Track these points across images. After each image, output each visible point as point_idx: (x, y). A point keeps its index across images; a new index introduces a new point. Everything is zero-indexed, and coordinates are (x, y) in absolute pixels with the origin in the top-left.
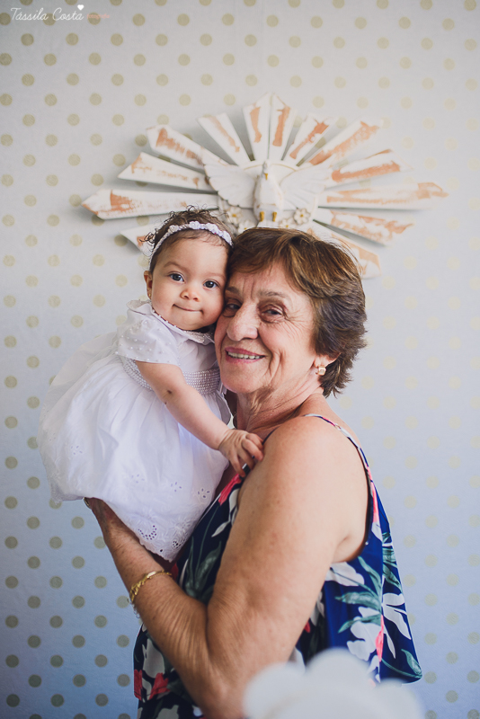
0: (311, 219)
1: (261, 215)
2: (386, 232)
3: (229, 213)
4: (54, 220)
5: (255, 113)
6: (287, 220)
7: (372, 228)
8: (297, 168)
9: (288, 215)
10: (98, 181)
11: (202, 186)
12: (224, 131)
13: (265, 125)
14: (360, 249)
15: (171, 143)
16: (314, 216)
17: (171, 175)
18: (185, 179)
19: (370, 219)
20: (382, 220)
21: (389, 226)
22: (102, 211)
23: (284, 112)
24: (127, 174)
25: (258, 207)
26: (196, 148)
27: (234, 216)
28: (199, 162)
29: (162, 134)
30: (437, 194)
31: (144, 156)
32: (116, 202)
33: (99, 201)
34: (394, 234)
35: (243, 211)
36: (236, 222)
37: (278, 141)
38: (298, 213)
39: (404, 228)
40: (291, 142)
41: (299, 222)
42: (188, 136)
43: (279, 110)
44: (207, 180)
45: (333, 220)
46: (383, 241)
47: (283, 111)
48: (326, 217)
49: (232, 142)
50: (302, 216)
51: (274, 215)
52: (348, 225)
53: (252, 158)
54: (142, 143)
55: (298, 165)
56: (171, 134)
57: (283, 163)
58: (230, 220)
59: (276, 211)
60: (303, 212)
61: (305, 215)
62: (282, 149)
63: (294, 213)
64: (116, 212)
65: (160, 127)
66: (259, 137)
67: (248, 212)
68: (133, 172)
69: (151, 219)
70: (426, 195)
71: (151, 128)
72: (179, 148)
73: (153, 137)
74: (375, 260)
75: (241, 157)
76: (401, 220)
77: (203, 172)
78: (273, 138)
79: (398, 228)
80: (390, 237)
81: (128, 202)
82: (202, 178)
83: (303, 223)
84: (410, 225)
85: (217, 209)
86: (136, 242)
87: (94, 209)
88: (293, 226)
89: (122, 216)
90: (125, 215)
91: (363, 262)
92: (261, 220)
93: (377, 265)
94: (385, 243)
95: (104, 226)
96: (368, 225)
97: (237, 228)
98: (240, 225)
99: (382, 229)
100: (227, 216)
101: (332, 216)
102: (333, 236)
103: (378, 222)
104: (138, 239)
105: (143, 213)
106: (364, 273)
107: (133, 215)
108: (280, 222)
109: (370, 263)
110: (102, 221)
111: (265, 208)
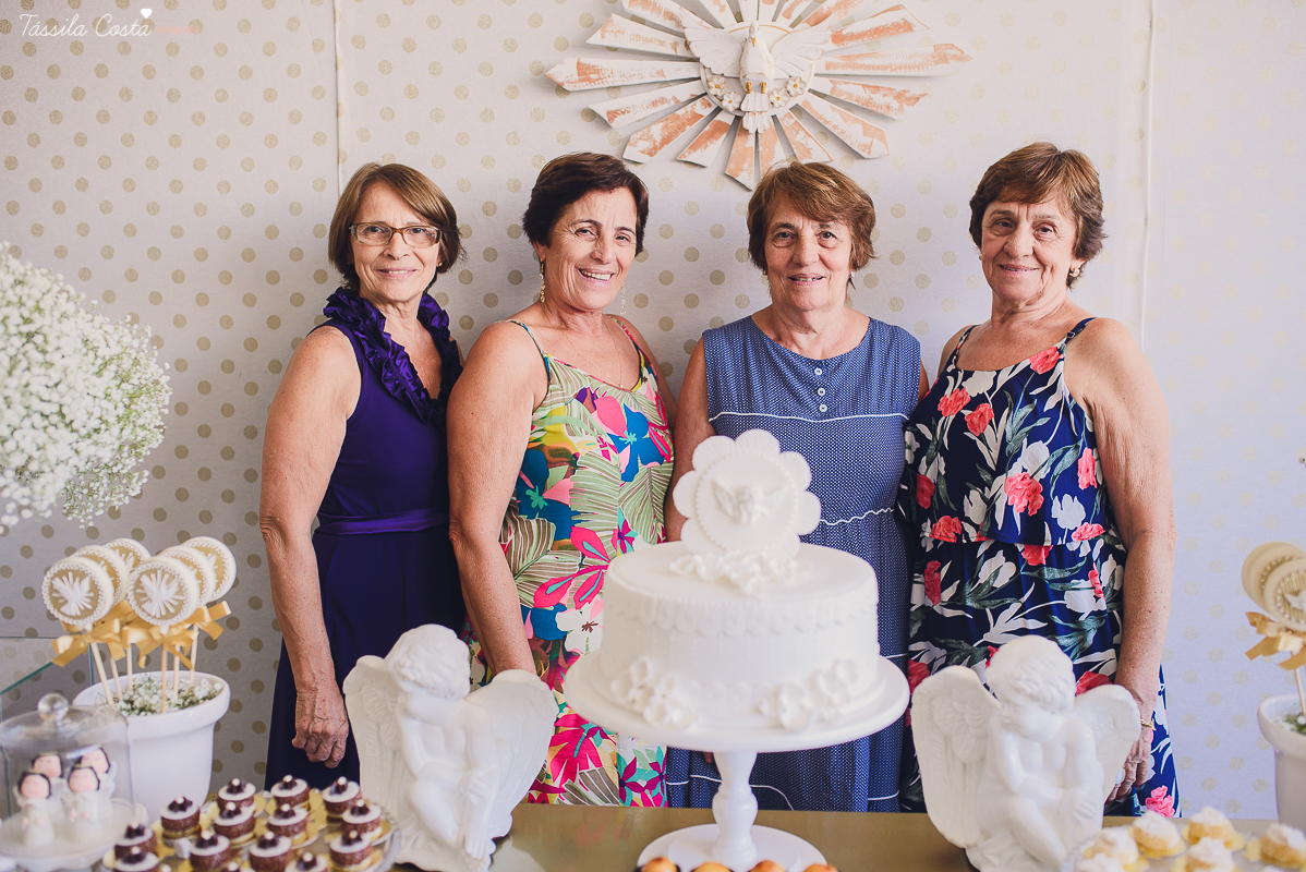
0: (807, 89)
1: (747, 86)
2: (895, 104)
3: (710, 84)
4: (512, 91)
6: (778, 91)
7: (878, 98)
8: (790, 29)
9: (778, 85)
10: (563, 46)
11: (681, 52)
14: (864, 124)
16: (809, 86)
17: (645, 39)
18: (661, 43)
19: (877, 89)
20: (891, 89)
21: (899, 96)
22: (568, 82)
24: (596, 38)
25: (744, 77)
26: (675, 8)
27: (717, 87)
28: (678, 24)
30: (956, 58)
31: (615, 18)
32: (583, 70)
33: (565, 70)
34: (905, 105)
35: (727, 81)
36: (719, 94)
38: (792, 83)
39: (918, 99)
41: (792, 93)
44: (687, 45)
45: (833, 90)
46: (891, 114)
48: (824, 86)
50: (795, 86)
51: (762, 87)
52: (850, 96)
53: (739, 18)
55: (792, 26)
57: (774, 23)
58: (713, 91)
59: (765, 81)
60: (797, 82)
61: (799, 85)
63: (788, 83)
64: (584, 83)
67: (733, 83)
68: (603, 37)
69: (623, 90)
70: (943, 59)
72: (654, 7)
74: (882, 138)
75: (726, 18)
76: (914, 89)
77: (682, 36)
79: (909, 99)
80: (901, 109)
81: (596, 70)
82: (681, 42)
83: (797, 95)
84: (926, 94)
85: (700, 78)
86: (607, 119)
87: (559, 80)
88: (786, 98)
89: (590, 87)
90: (593, 86)
91: (868, 140)
92: (748, 92)
93: (885, 143)
94: (895, 117)
95: (569, 98)
96: (872, 96)
97: (721, 101)
98: (725, 97)
99: (890, 100)
100: (709, 87)
101: (832, 86)
102: (833, 109)
103: (886, 92)
104: (608, 113)
105: (615, 84)
106: (869, 153)
107: (602, 86)
108: (770, 94)
109: (876, 141)
110: (567, 92)
111: (753, 79)
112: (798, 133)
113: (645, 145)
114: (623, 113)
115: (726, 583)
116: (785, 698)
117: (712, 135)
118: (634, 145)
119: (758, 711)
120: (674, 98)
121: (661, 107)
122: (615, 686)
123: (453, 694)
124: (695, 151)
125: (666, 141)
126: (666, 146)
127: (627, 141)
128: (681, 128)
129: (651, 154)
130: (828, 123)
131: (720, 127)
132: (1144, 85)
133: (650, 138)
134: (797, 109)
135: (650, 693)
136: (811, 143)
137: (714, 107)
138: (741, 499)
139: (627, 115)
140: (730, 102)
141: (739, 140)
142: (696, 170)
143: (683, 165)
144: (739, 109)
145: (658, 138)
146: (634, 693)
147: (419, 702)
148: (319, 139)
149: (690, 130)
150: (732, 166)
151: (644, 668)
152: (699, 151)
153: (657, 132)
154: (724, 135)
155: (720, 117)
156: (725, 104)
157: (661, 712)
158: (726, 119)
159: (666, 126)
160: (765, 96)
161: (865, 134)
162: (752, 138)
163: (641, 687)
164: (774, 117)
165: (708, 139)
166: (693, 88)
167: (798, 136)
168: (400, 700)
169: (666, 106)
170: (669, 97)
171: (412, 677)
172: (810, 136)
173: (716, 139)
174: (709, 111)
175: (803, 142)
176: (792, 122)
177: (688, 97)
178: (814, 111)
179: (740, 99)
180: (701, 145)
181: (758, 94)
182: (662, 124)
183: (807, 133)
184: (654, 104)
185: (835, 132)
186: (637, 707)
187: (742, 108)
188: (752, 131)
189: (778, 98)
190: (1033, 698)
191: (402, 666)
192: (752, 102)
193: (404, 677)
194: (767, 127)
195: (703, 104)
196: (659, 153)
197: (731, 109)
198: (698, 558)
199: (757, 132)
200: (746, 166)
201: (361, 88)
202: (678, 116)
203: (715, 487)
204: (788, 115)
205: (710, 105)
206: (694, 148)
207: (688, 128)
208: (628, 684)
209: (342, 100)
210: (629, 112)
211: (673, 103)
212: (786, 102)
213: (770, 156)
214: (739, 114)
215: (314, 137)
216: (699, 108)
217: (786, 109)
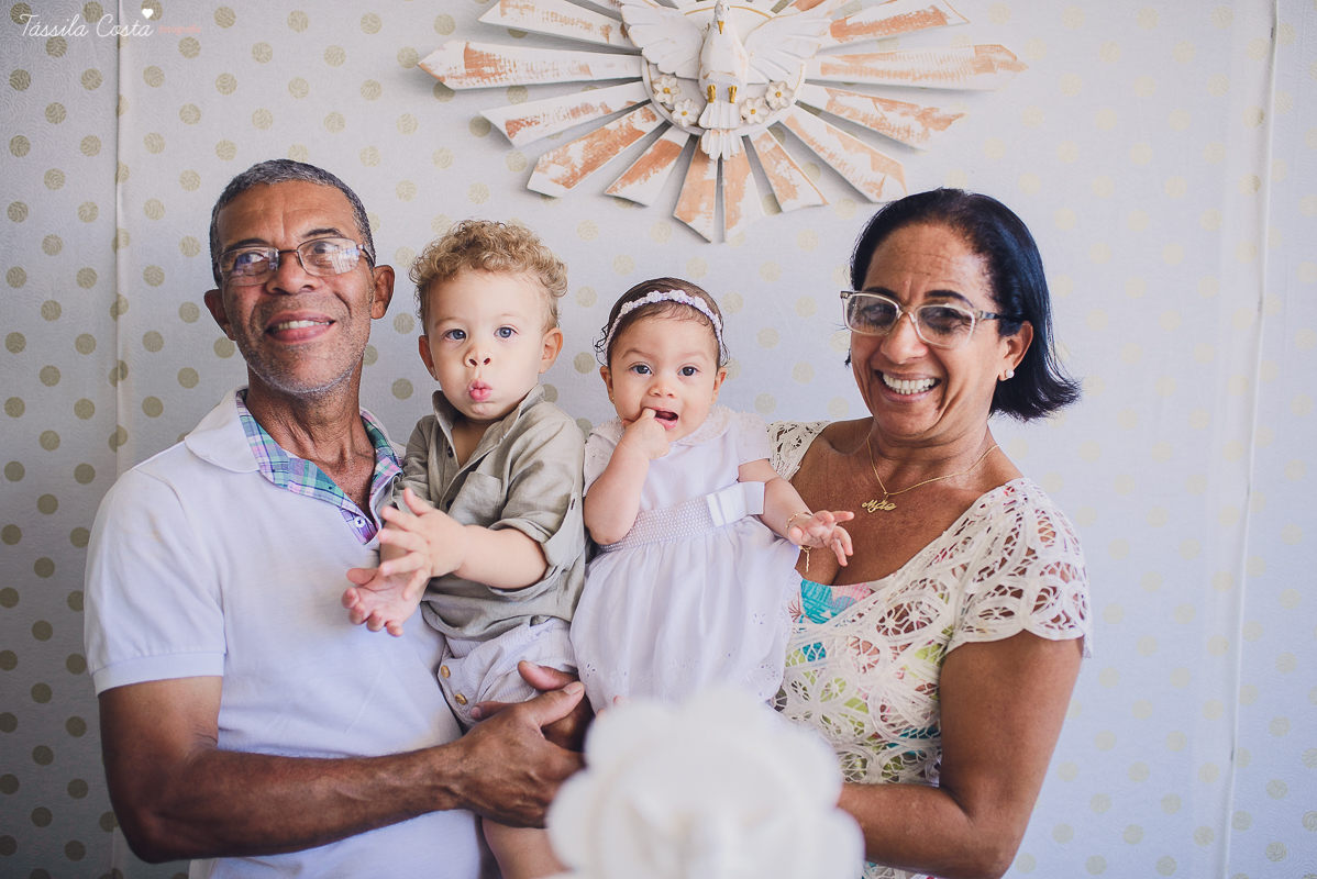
0: (793, 100)
2: (917, 127)
3: (656, 87)
4: (372, 89)
7: (895, 119)
9: (755, 92)
10: (446, 27)
11: (616, 40)
14: (874, 155)
16: (798, 96)
17: (565, 21)
18: (588, 27)
19: (893, 104)
20: (912, 106)
21: (924, 116)
22: (451, 76)
24: (493, 16)
27: (666, 91)
28: (613, 0)
30: (1006, 65)
32: (473, 61)
33: (447, 59)
34: (931, 129)
35: (680, 83)
36: (668, 102)
38: (773, 89)
39: (950, 121)
41: (773, 105)
45: (831, 103)
46: (912, 141)
48: (819, 98)
50: (777, 95)
51: (731, 92)
52: (855, 113)
58: (659, 98)
59: (734, 85)
60: (780, 90)
61: (783, 94)
63: (767, 90)
64: (474, 79)
67: (689, 86)
68: (503, 13)
69: (531, 93)
70: (987, 66)
74: (898, 175)
76: (946, 107)
79: (937, 121)
80: (925, 135)
81: (493, 62)
82: (616, 26)
83: (780, 107)
84: (961, 115)
85: (641, 79)
86: (505, 132)
87: (439, 72)
88: (764, 112)
89: (482, 85)
90: (486, 84)
91: (877, 176)
93: (901, 181)
94: (916, 145)
95: (454, 101)
96: (887, 114)
97: (671, 112)
98: (676, 107)
99: (911, 121)
100: (654, 91)
101: (829, 97)
102: (829, 130)
103: (905, 110)
104: (508, 124)
105: (519, 83)
106: (879, 195)
107: (500, 84)
108: (742, 105)
109: (889, 179)
110: (450, 92)
111: (717, 79)
112: (778, 163)
113: (559, 171)
114: (529, 124)
117: (656, 161)
118: (544, 171)
120: (604, 106)
121: (584, 118)
124: (631, 182)
125: (590, 166)
126: (590, 174)
127: (534, 166)
128: (612, 149)
129: (567, 184)
130: (822, 149)
131: (668, 150)
132: (1262, 117)
133: (567, 161)
134: (778, 129)
136: (797, 178)
137: (660, 121)
139: (534, 127)
140: (684, 114)
141: (695, 170)
142: (633, 210)
143: (614, 203)
144: (696, 125)
145: (579, 163)
149: (625, 153)
150: (683, 205)
152: (637, 182)
153: (577, 153)
154: (673, 162)
155: (668, 136)
156: (676, 116)
158: (677, 138)
159: (591, 146)
160: (733, 107)
161: (874, 167)
162: (713, 168)
164: (745, 139)
165: (650, 165)
166: (633, 93)
167: (779, 167)
169: (591, 116)
170: (596, 104)
172: (795, 167)
173: (662, 166)
174: (652, 126)
175: (786, 175)
176: (770, 146)
177: (622, 105)
178: (802, 133)
179: (697, 110)
180: (640, 174)
181: (725, 104)
182: (584, 142)
183: (792, 164)
184: (575, 112)
185: (832, 163)
187: (701, 123)
188: (714, 156)
189: (753, 111)
192: (717, 115)
194: (736, 151)
195: (645, 116)
196: (579, 183)
197: (685, 124)
199: (720, 159)
200: (703, 206)
201: (153, 76)
202: (609, 132)
204: (765, 137)
205: (654, 118)
206: (630, 176)
207: (622, 149)
209: (124, 92)
210: (537, 123)
211: (601, 113)
212: (764, 118)
213: (739, 195)
214: (696, 132)
215: (84, 144)
216: (638, 120)
217: (763, 128)
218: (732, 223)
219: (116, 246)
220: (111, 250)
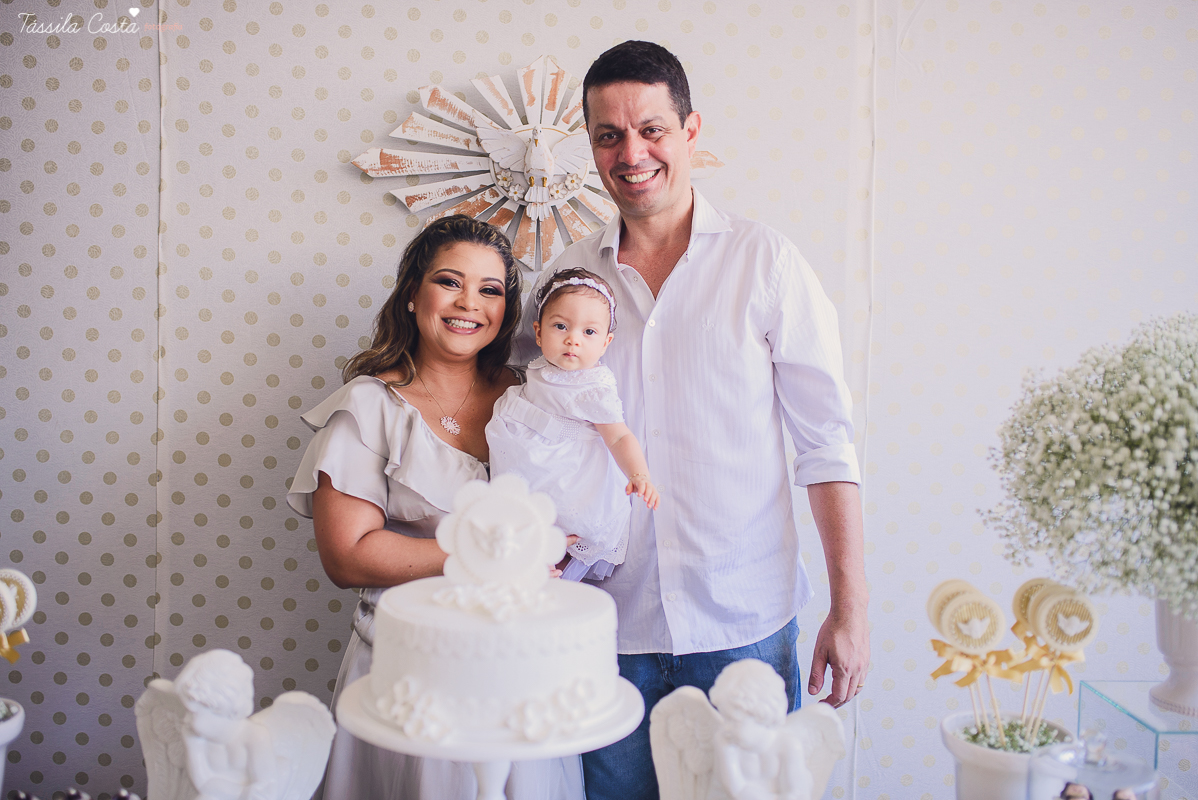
0: (583, 185)
1: (530, 180)
3: (498, 176)
4: (321, 176)
5: (529, 76)
8: (569, 133)
9: (557, 180)
10: (367, 137)
11: (474, 147)
12: (497, 94)
13: (539, 87)
15: (443, 103)
16: (585, 182)
17: (442, 136)
18: (456, 140)
22: (372, 170)
23: (558, 76)
24: (397, 133)
25: (528, 172)
26: (467, 109)
27: (504, 179)
28: (471, 123)
29: (434, 93)
30: (710, 163)
31: (416, 115)
32: (385, 160)
33: (370, 160)
35: (513, 174)
36: (506, 186)
37: (552, 104)
38: (569, 178)
40: (564, 106)
41: (570, 188)
42: (461, 96)
43: (552, 74)
44: (478, 142)
47: (557, 74)
49: (505, 105)
50: (572, 181)
51: (543, 179)
53: (525, 121)
54: (414, 99)
55: (571, 130)
56: (444, 94)
57: (554, 127)
58: (500, 183)
59: (545, 176)
60: (574, 178)
61: (576, 181)
62: (555, 113)
63: (565, 178)
64: (385, 172)
65: (432, 87)
66: (532, 100)
67: (518, 176)
68: (404, 131)
69: (420, 178)
70: (700, 164)
71: (423, 88)
72: (451, 109)
73: (425, 96)
75: (514, 120)
77: (474, 134)
78: (546, 102)
81: (397, 160)
82: (473, 138)
83: (574, 189)
85: (489, 171)
86: (406, 203)
87: (364, 167)
88: (564, 192)
89: (391, 175)
90: (394, 174)
92: (531, 185)
95: (373, 184)
97: (507, 191)
98: (511, 188)
100: (498, 180)
102: (605, 202)
104: (407, 198)
105: (414, 173)
107: (402, 174)
108: (550, 187)
110: (371, 179)
111: (536, 176)
112: (574, 222)
114: (420, 199)
115: (483, 612)
116: (530, 713)
117: (499, 221)
119: (506, 725)
120: (466, 188)
121: (454, 195)
122: (381, 704)
123: (236, 713)
131: (506, 215)
132: (868, 194)
134: (573, 202)
135: (412, 709)
137: (501, 197)
138: (494, 537)
139: (423, 201)
140: (515, 193)
141: (522, 228)
144: (523, 199)
146: (398, 710)
147: (204, 722)
148: (142, 210)
151: (407, 688)
154: (510, 222)
155: (506, 206)
156: (510, 194)
157: (420, 726)
158: (514, 209)
160: (545, 189)
162: (533, 229)
163: (405, 704)
164: (554, 208)
166: (486, 180)
167: (574, 224)
168: (186, 719)
169: (459, 194)
170: (461, 186)
171: (196, 696)
172: (585, 225)
174: (494, 201)
175: (579, 230)
176: (569, 212)
177: (478, 187)
178: (588, 204)
179: (524, 191)
181: (540, 188)
183: (583, 223)
184: (448, 192)
186: (400, 722)
187: (526, 199)
188: (534, 218)
189: (557, 192)
190: (750, 714)
191: (188, 687)
192: (535, 194)
193: (191, 698)
194: (547, 216)
195: (491, 194)
197: (516, 199)
198: (459, 590)
199: (538, 220)
200: (528, 249)
201: (183, 167)
202: (470, 204)
203: (472, 527)
204: (565, 206)
205: (497, 195)
208: (393, 702)
209: (164, 177)
210: (425, 198)
211: (465, 192)
212: (564, 195)
213: (550, 242)
214: (523, 203)
215: (137, 209)
216: (488, 197)
217: (565, 201)
218: (546, 259)
219: (158, 274)
220: (156, 276)
